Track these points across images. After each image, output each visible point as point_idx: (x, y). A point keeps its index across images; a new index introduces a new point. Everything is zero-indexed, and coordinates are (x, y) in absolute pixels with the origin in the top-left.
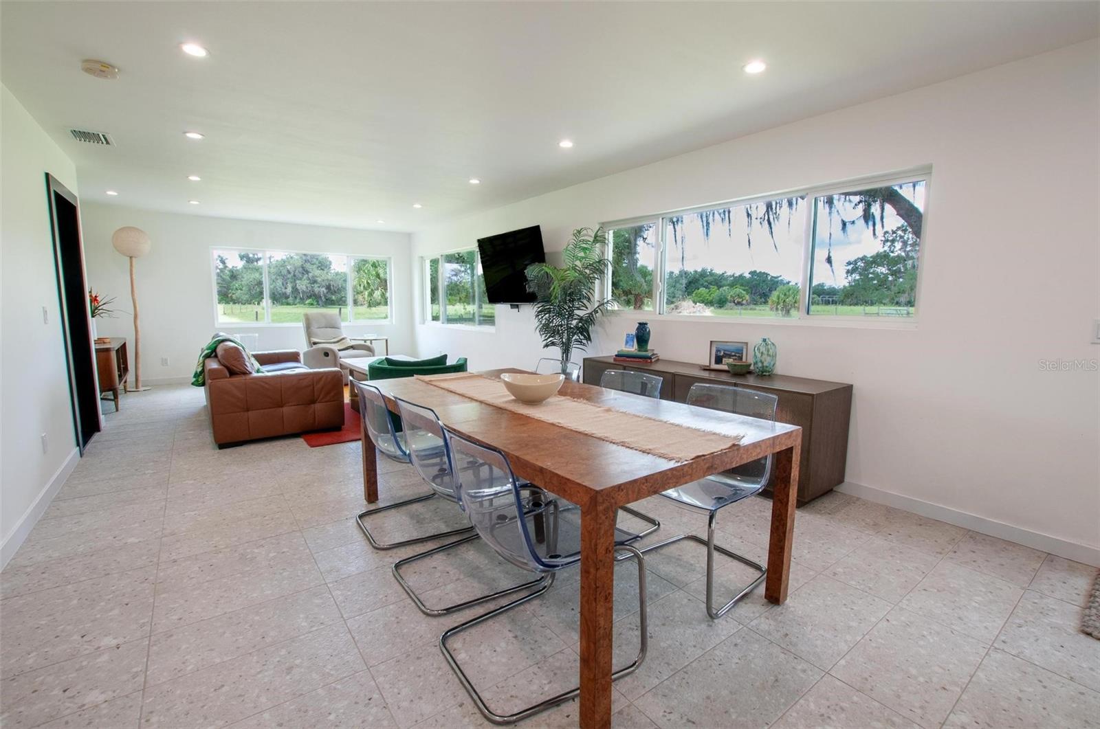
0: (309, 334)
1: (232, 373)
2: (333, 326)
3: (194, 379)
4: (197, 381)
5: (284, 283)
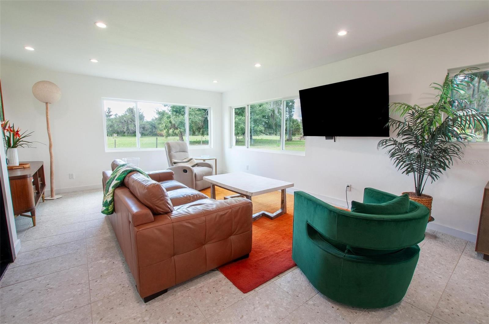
0: (170, 156)
2: (183, 150)
3: (105, 208)
4: (107, 209)
5: (123, 126)
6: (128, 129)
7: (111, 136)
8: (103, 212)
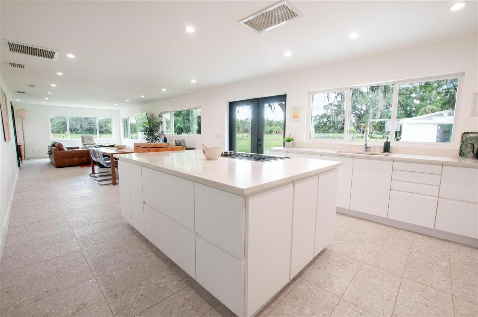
0: (83, 142)
1: (60, 150)
2: (91, 139)
5: (76, 124)
6: (81, 126)
7: (63, 133)
8: (48, 154)
